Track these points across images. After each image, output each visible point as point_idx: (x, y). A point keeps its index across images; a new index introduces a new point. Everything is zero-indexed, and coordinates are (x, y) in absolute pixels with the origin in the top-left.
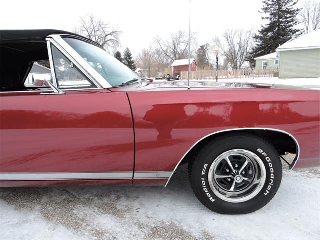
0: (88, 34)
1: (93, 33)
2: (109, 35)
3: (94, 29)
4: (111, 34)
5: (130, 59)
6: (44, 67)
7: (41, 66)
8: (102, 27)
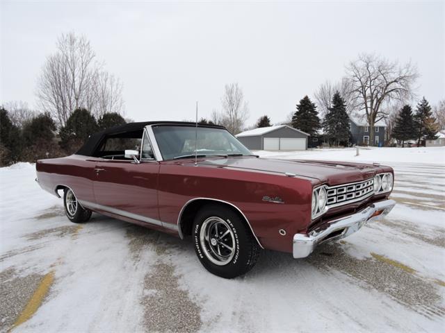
0: (360, 85)
1: (369, 83)
2: (392, 82)
3: (369, 77)
4: (395, 81)
5: (428, 115)
6: (299, 131)
7: (296, 129)
8: (382, 72)
